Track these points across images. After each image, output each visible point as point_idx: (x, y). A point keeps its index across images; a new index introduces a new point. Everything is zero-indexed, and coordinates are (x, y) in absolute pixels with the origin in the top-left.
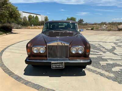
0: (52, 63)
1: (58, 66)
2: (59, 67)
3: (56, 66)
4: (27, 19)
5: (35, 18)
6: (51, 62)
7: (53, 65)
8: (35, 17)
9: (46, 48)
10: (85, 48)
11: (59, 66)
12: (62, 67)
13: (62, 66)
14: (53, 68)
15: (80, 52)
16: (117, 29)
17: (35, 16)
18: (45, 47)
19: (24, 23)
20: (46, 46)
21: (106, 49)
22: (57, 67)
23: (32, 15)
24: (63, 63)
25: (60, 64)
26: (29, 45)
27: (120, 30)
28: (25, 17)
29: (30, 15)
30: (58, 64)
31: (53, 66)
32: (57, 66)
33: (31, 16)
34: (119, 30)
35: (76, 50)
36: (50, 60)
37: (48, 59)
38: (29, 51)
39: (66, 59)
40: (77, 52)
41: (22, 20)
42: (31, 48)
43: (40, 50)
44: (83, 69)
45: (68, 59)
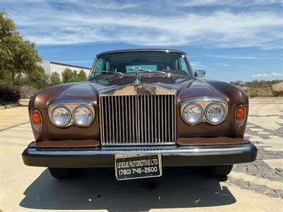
0: (117, 157)
1: (139, 171)
2: (143, 174)
3: (131, 168)
4: (61, 78)
5: (79, 75)
6: (114, 156)
7: (122, 165)
8: (78, 73)
9: (96, 108)
10: (230, 105)
11: (143, 168)
12: (154, 173)
13: (155, 170)
14: (123, 176)
16: (271, 94)
17: (79, 71)
18: (94, 105)
20: (95, 102)
21: (265, 130)
22: (136, 174)
23: (73, 69)
24: (156, 157)
25: (148, 162)
26: (37, 99)
27: (277, 94)
28: (56, 74)
29: (67, 69)
30: (139, 163)
31: (123, 171)
32: (136, 168)
33: (70, 71)
34: (277, 96)
35: (199, 112)
36: (109, 150)
37: (103, 144)
38: (37, 120)
39: (166, 143)
40: (204, 118)
41: (49, 79)
42: (46, 109)
43: (76, 114)
44: (220, 183)
45: (174, 143)
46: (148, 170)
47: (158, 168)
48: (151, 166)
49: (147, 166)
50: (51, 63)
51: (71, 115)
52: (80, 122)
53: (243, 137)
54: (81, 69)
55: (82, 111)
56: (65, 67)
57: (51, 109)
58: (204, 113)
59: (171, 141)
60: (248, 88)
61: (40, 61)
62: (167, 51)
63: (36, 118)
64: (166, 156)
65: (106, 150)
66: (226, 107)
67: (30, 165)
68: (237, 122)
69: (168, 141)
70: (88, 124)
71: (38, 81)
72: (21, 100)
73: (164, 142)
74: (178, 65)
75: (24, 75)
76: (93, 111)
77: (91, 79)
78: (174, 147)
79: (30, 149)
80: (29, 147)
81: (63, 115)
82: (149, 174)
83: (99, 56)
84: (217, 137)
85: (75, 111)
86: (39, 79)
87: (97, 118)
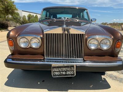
0: (53, 66)
1: (64, 73)
2: (66, 75)
3: (60, 71)
7: (55, 70)
8: (34, 16)
9: (42, 39)
11: (66, 72)
12: (72, 75)
13: (72, 73)
14: (56, 75)
15: (105, 48)
17: (35, 15)
18: (41, 38)
19: (23, 23)
20: (42, 36)
22: (62, 75)
23: (32, 14)
24: (73, 66)
25: (69, 69)
26: (11, 33)
28: (24, 16)
29: (30, 14)
30: (64, 69)
31: (56, 73)
32: (62, 71)
35: (97, 43)
36: (49, 61)
37: (46, 58)
38: (11, 44)
39: (78, 59)
40: (99, 47)
41: (22, 19)
42: (16, 38)
43: (31, 42)
44: (102, 76)
45: (82, 59)
46: (68, 73)
47: (74, 72)
48: (70, 71)
49: (68, 71)
50: (22, 11)
51: (29, 42)
52: (34, 46)
53: (117, 56)
54: (36, 14)
55: (35, 41)
56: (29, 13)
57: (18, 38)
58: (99, 44)
59: (81, 58)
60: (110, 26)
61: (17, 10)
62: (77, 8)
63: (11, 43)
64: (78, 66)
65: (47, 61)
66: (111, 41)
67: (8, 67)
68: (116, 49)
69: (79, 58)
70: (38, 47)
71: (16, 19)
72: (9, 28)
73: (77, 58)
74: (83, 15)
75: (10, 16)
76: (41, 41)
77: (40, 21)
78: (82, 61)
79: (8, 59)
80: (8, 58)
81: (25, 42)
82: (69, 75)
83: (44, 10)
84: (105, 56)
85: (31, 40)
86: (17, 18)
87: (43, 44)
